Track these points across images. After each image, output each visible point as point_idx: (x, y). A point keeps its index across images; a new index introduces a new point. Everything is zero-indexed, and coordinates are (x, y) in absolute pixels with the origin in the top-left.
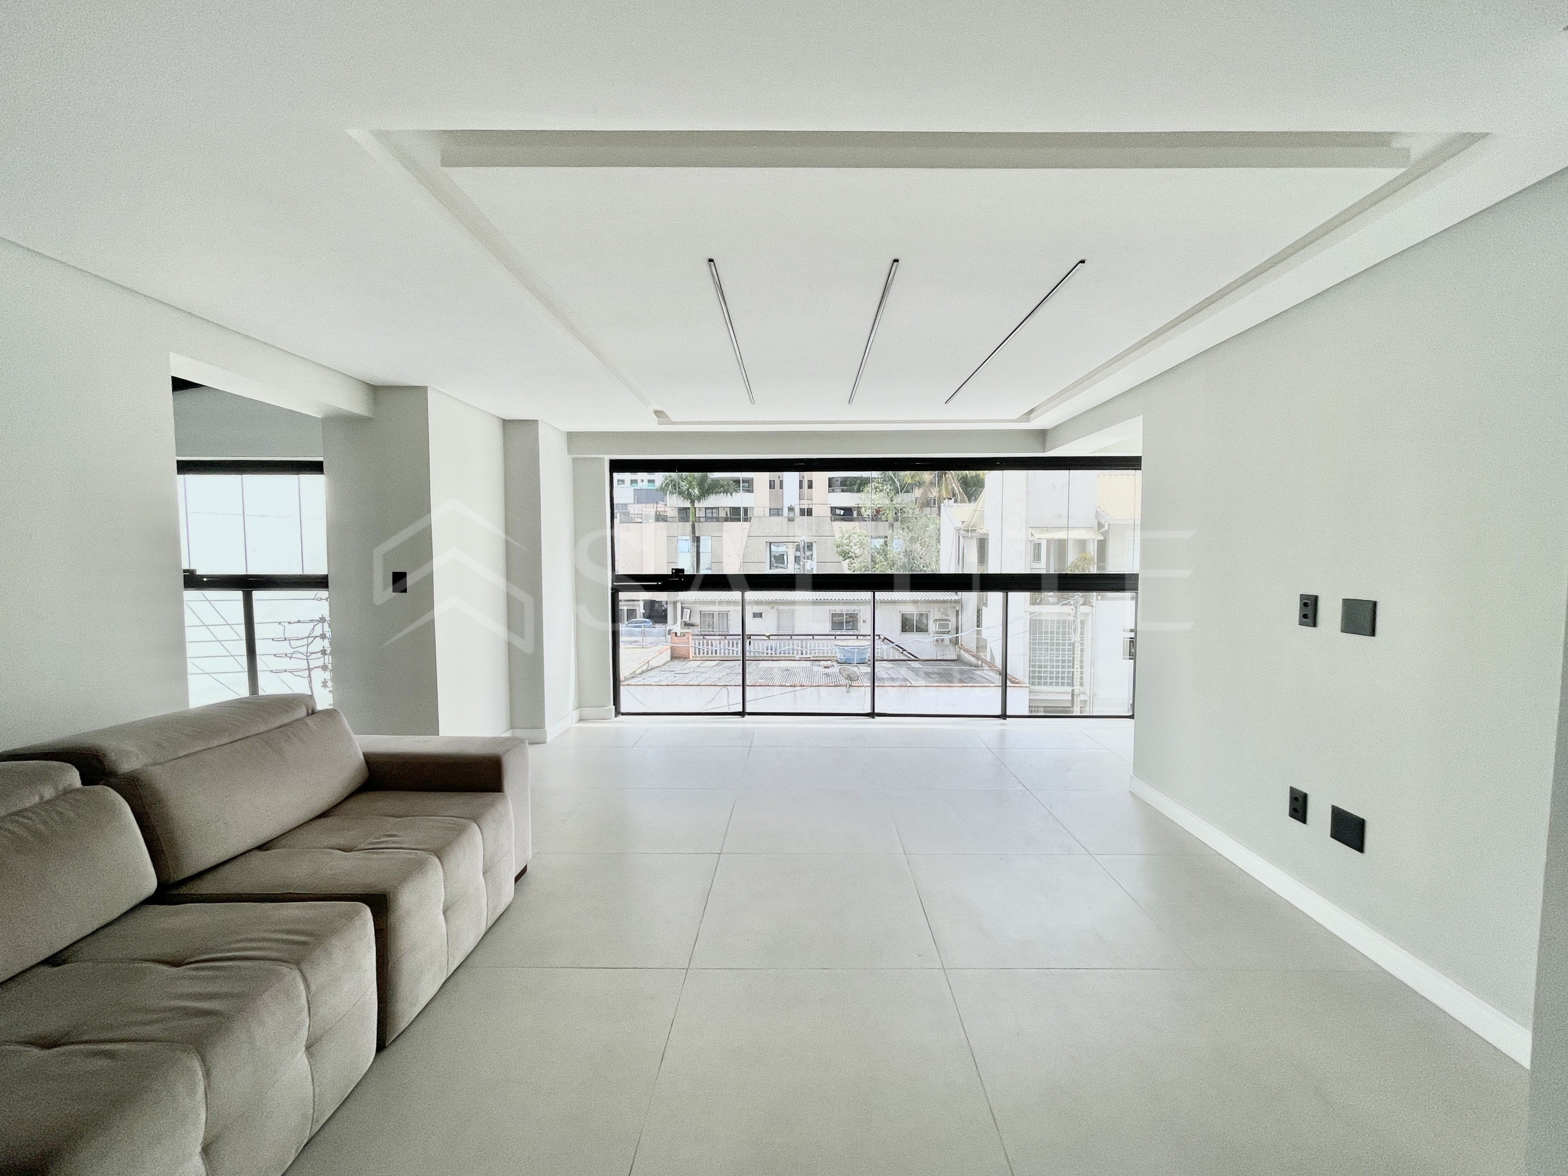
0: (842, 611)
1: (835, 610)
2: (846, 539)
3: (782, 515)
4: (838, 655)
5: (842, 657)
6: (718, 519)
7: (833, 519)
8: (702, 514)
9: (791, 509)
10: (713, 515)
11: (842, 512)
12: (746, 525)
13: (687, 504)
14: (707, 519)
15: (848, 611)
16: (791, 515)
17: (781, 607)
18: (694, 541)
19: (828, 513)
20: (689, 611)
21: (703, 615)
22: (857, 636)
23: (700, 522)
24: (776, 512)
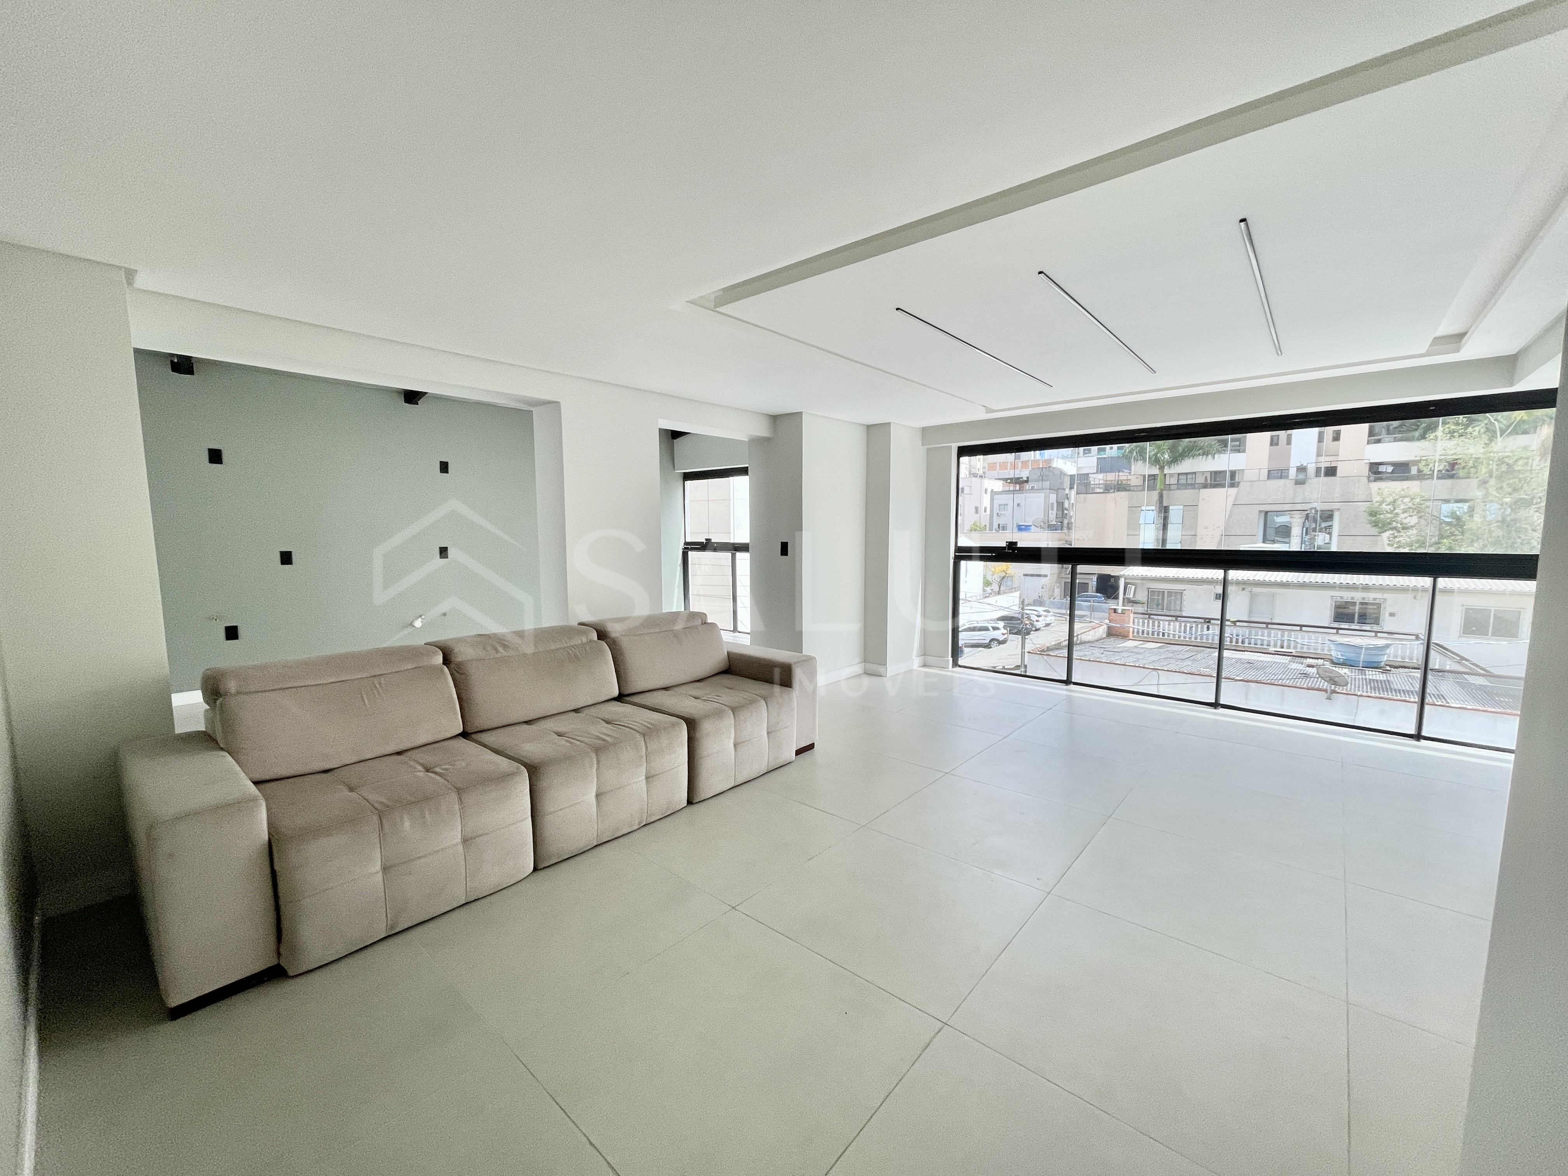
0: (1353, 598)
1: (1342, 598)
2: (1387, 505)
3: (1287, 477)
4: (1333, 653)
5: (1340, 657)
6: (1193, 486)
7: (1372, 478)
8: (1174, 481)
9: (1302, 469)
10: (1189, 482)
11: (1390, 469)
12: (1233, 491)
13: (1155, 471)
14: (1180, 486)
15: (1363, 599)
16: (1301, 476)
17: (1256, 590)
18: (1160, 512)
19: (1366, 471)
20: (1133, 587)
21: (1151, 592)
22: (1376, 632)
23: (1170, 490)
24: (1277, 474)
